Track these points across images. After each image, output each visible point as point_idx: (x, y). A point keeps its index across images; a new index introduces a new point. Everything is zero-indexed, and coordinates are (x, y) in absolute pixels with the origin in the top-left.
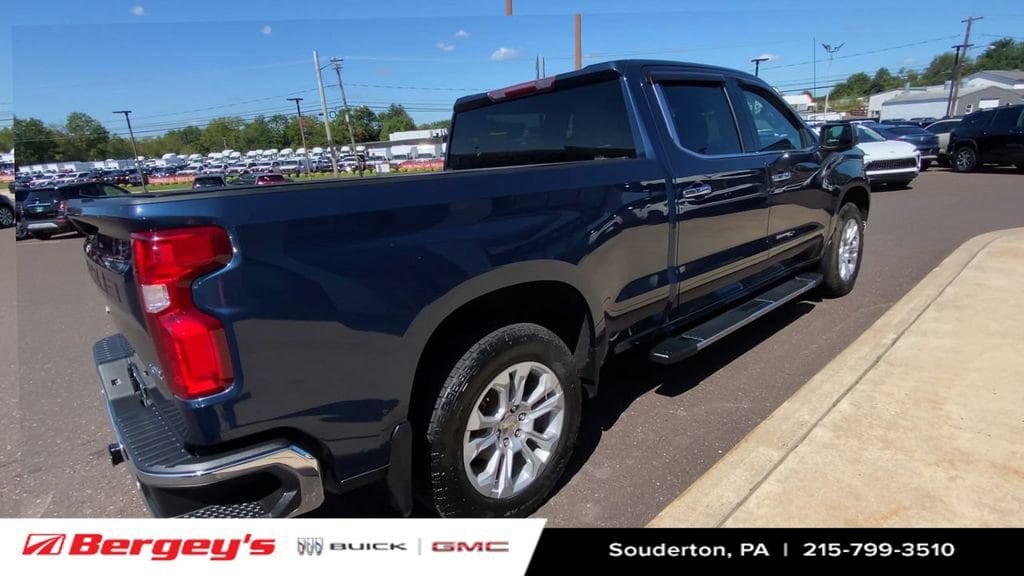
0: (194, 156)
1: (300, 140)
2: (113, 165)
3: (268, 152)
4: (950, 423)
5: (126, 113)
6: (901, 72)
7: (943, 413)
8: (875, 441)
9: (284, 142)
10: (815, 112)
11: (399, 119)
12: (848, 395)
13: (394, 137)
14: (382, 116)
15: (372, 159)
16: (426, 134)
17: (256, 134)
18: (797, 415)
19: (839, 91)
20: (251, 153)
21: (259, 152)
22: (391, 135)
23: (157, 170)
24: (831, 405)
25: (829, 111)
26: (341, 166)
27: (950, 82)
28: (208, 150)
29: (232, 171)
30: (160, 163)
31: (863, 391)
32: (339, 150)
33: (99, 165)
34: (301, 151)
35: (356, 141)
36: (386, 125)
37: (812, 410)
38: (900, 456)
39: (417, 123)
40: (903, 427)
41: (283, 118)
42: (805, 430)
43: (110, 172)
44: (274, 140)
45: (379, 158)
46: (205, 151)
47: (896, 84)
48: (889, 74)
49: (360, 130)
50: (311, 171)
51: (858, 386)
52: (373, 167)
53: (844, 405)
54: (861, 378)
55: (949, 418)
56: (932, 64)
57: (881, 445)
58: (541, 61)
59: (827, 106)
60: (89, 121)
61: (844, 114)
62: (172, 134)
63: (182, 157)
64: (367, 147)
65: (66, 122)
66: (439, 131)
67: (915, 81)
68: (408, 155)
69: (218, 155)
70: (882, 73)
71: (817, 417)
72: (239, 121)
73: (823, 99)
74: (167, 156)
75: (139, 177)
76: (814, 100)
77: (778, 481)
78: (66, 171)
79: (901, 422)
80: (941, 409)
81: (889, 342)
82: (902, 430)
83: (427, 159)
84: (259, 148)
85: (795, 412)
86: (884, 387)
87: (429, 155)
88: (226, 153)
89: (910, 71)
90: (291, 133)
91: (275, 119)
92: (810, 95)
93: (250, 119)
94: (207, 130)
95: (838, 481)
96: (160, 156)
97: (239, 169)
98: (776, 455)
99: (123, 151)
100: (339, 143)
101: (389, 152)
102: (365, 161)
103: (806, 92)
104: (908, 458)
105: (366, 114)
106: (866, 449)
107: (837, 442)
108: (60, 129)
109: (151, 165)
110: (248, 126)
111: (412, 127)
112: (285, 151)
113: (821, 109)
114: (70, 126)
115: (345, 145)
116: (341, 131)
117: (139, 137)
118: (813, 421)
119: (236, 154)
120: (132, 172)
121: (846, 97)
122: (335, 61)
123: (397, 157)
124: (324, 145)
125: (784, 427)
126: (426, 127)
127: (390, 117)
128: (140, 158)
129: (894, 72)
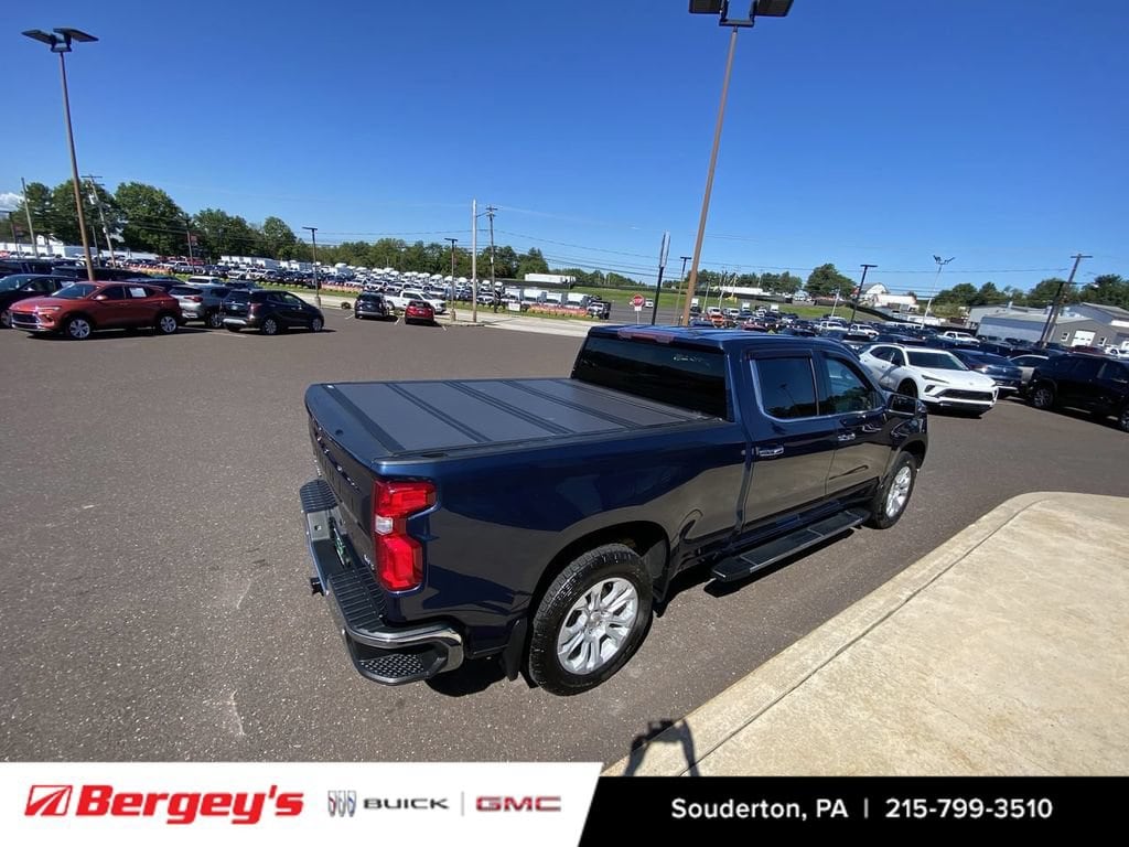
0: (361, 269)
1: (450, 268)
2: (295, 266)
3: (421, 275)
4: (928, 696)
5: (313, 230)
6: (1007, 289)
7: (924, 684)
8: (860, 701)
9: (435, 269)
10: (915, 314)
11: (536, 262)
12: (851, 648)
13: (530, 277)
14: (522, 257)
15: (506, 297)
16: (556, 279)
17: (414, 257)
18: (802, 658)
19: (943, 298)
20: (408, 274)
21: (415, 273)
22: (526, 275)
23: (330, 277)
24: (833, 654)
25: (928, 315)
26: (481, 299)
27: (1050, 308)
28: (373, 265)
29: (390, 289)
30: (333, 271)
31: (865, 646)
32: (480, 282)
33: (284, 264)
34: (449, 278)
35: (496, 276)
36: (523, 265)
37: (816, 656)
38: (874, 720)
39: (550, 269)
40: (886, 691)
41: (439, 247)
42: (806, 675)
43: (292, 273)
44: (428, 264)
45: (513, 297)
46: (370, 265)
47: (1000, 300)
48: (995, 289)
49: (501, 267)
50: (455, 299)
51: (862, 640)
52: (507, 304)
53: (844, 657)
54: (867, 632)
55: (928, 691)
56: (1038, 286)
57: (862, 705)
58: (667, 237)
59: (928, 309)
60: (283, 226)
61: (943, 320)
62: (346, 245)
63: (351, 267)
64: (505, 283)
65: (263, 223)
66: (568, 278)
67: (1019, 300)
68: (538, 298)
69: (380, 271)
70: (989, 287)
71: (820, 663)
72: (402, 243)
73: (927, 302)
74: (339, 265)
75: (313, 282)
76: (917, 302)
77: (769, 720)
78: (257, 266)
79: (887, 686)
80: (925, 680)
81: (904, 598)
82: (884, 694)
83: (552, 305)
84: (415, 270)
85: (801, 654)
86: (884, 646)
88: (388, 270)
89: (1015, 290)
90: (443, 260)
91: (432, 246)
92: (915, 297)
93: (411, 243)
94: (375, 248)
95: (818, 730)
96: (333, 265)
97: (396, 287)
98: (775, 694)
99: (305, 254)
100: (481, 276)
101: (522, 293)
102: (500, 298)
103: (911, 294)
104: (879, 723)
105: (508, 253)
106: (848, 706)
107: (829, 693)
108: (258, 228)
109: (325, 271)
110: (409, 249)
111: (545, 271)
112: (437, 277)
113: (922, 312)
114: (266, 227)
115: (486, 278)
116: (485, 265)
117: (319, 244)
118: (815, 667)
119: (396, 273)
120: (310, 276)
121: (949, 304)
122: (490, 209)
123: (528, 299)
124: (469, 276)
125: (788, 668)
126: (557, 272)
127: (528, 259)
128: (318, 264)
129: (1000, 288)
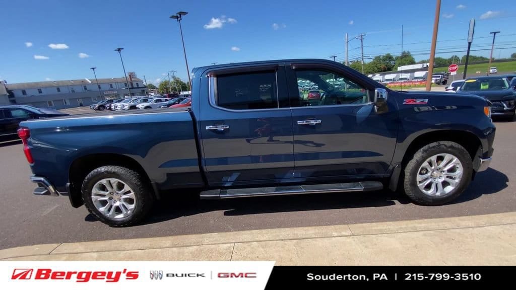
11: (406, 59)
13: (400, 69)
14: (397, 58)
16: (419, 66)
22: (398, 68)
36: (397, 62)
39: (416, 61)
49: (383, 66)
68: (394, 79)
87: (406, 79)
105: (389, 57)
111: (413, 63)
116: (373, 67)
126: (423, 62)
127: (402, 58)
